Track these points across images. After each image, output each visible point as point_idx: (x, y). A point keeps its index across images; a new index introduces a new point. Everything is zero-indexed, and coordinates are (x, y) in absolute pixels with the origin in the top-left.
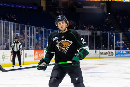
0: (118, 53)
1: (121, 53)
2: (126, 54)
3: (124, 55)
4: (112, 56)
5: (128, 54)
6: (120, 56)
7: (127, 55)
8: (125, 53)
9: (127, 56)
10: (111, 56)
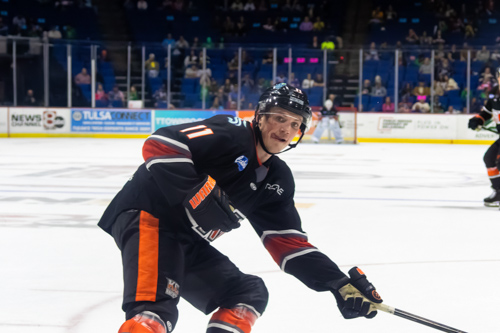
0: (83, 120)
1: (94, 120)
2: (113, 123)
3: (103, 126)
4: (58, 130)
5: (119, 123)
6: (89, 128)
7: (116, 126)
8: (108, 120)
9: (117, 128)
10: (53, 128)
